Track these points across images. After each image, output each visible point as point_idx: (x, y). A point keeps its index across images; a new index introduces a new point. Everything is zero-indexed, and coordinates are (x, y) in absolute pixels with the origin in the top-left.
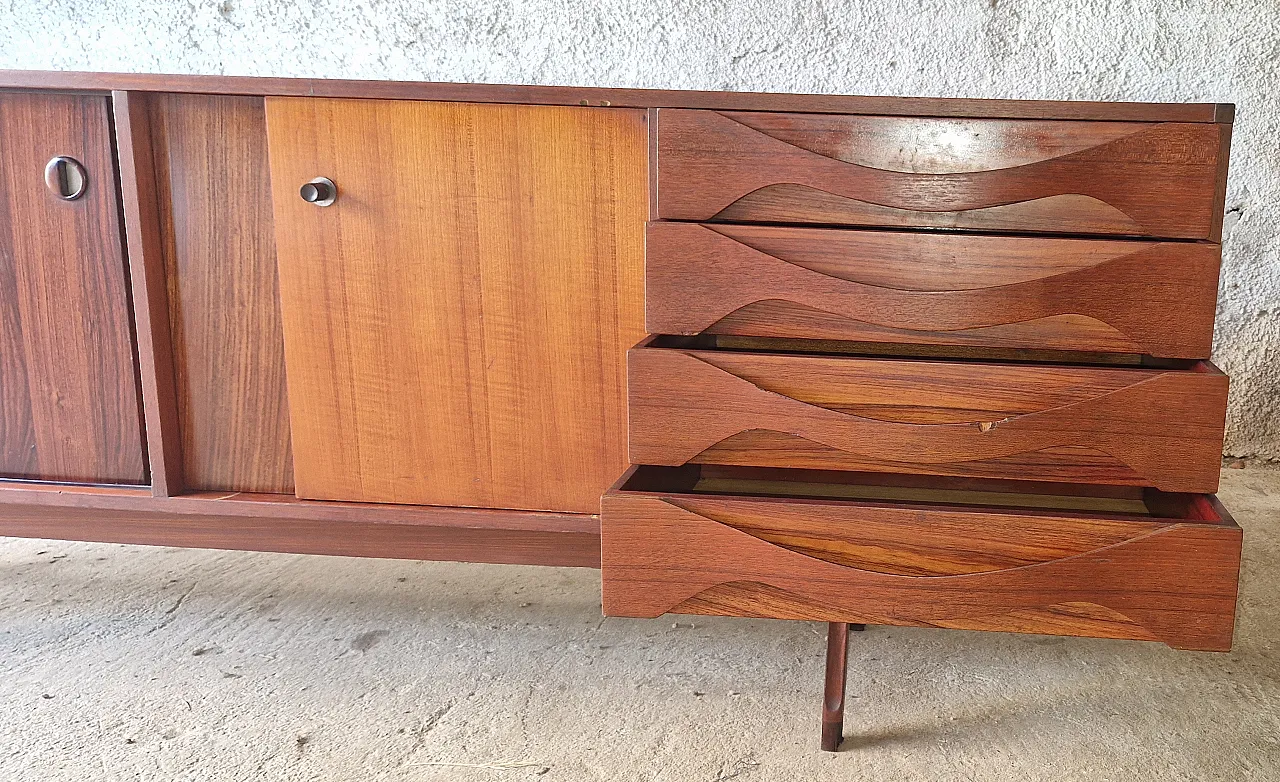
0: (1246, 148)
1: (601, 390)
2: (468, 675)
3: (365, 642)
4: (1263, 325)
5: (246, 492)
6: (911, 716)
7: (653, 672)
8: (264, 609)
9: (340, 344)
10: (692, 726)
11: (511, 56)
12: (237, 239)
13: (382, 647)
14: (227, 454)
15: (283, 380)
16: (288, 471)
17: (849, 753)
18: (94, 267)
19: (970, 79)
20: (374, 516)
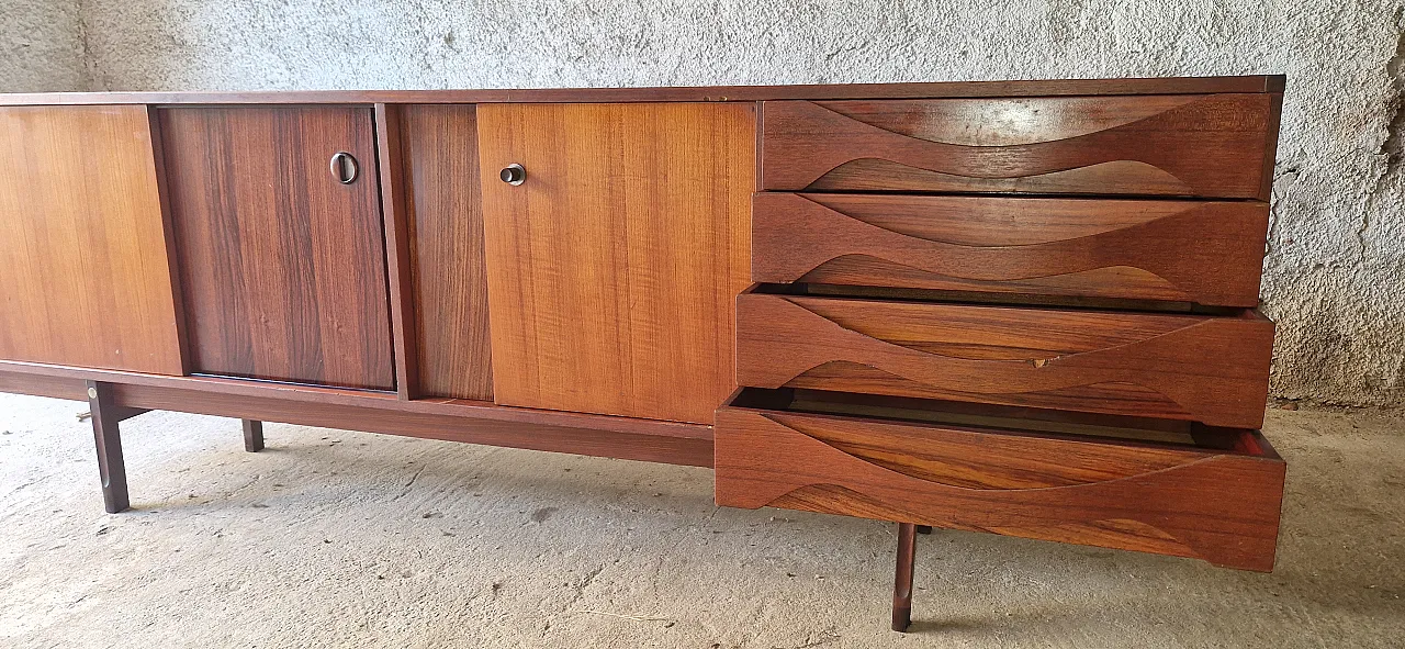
0: (1303, 113)
1: (716, 326)
2: (616, 546)
3: (541, 516)
4: (1320, 276)
5: (460, 398)
6: (972, 610)
7: (755, 555)
8: (471, 487)
9: (527, 290)
10: (785, 601)
11: (652, 65)
12: (456, 211)
13: (553, 520)
14: (448, 370)
15: (487, 316)
16: (490, 384)
17: (916, 635)
18: (362, 232)
19: (1034, 62)
20: (548, 419)
